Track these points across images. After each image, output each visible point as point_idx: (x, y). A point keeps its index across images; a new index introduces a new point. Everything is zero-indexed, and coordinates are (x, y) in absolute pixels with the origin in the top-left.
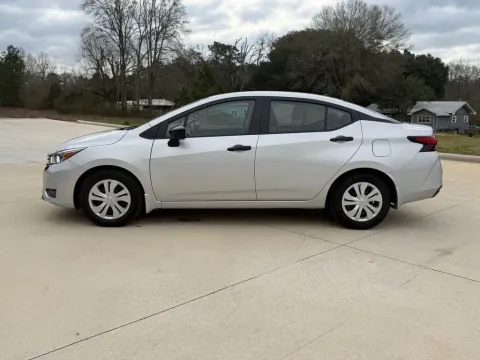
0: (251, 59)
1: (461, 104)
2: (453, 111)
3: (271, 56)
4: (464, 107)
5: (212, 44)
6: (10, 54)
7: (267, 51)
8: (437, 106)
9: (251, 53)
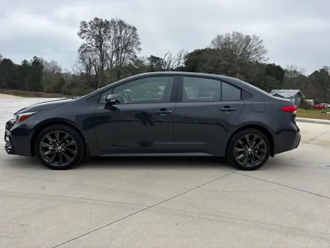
0: (174, 65)
1: (297, 91)
2: (293, 95)
3: (186, 63)
4: (299, 93)
5: (149, 56)
6: (35, 61)
7: (182, 61)
8: (284, 92)
9: (173, 61)
